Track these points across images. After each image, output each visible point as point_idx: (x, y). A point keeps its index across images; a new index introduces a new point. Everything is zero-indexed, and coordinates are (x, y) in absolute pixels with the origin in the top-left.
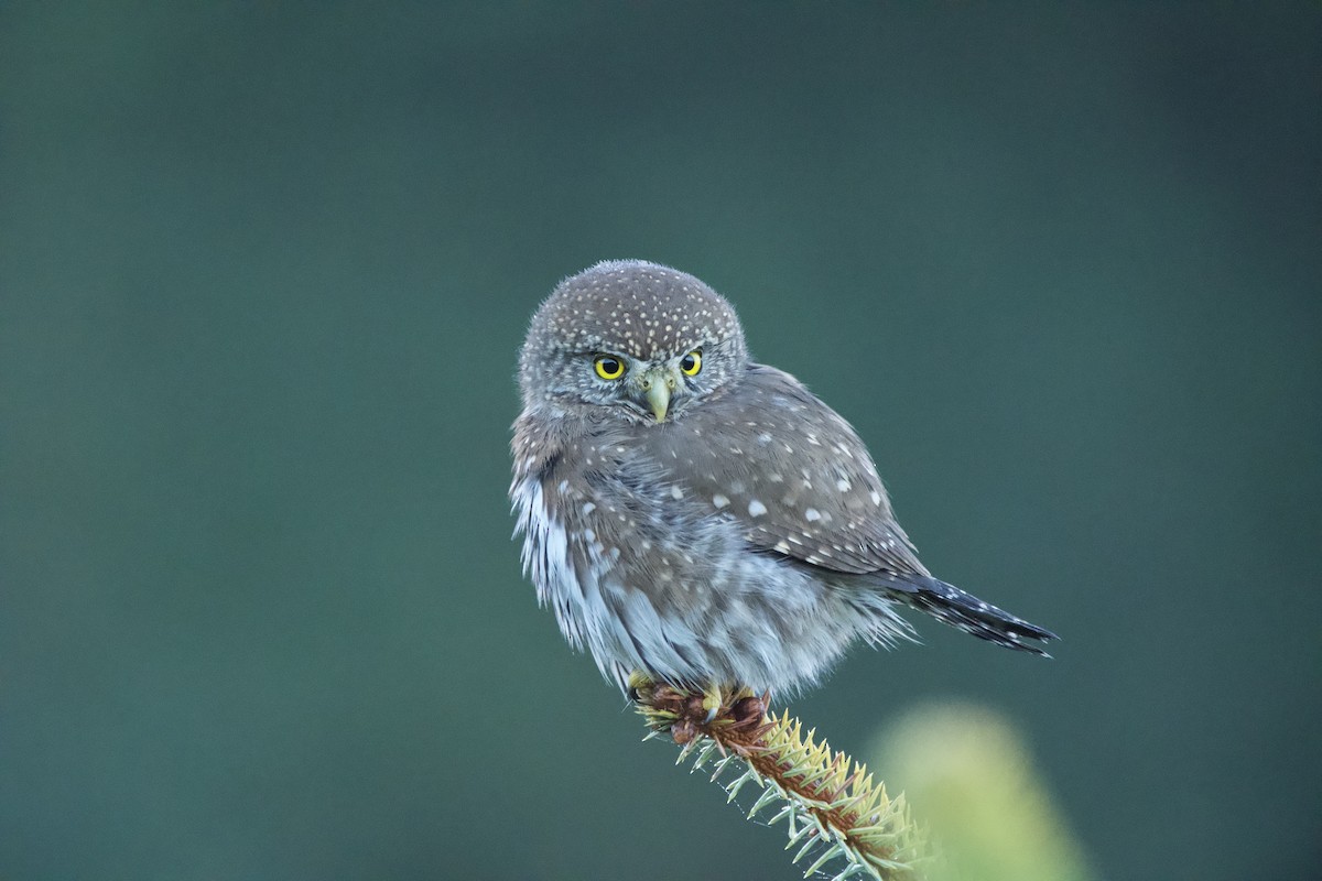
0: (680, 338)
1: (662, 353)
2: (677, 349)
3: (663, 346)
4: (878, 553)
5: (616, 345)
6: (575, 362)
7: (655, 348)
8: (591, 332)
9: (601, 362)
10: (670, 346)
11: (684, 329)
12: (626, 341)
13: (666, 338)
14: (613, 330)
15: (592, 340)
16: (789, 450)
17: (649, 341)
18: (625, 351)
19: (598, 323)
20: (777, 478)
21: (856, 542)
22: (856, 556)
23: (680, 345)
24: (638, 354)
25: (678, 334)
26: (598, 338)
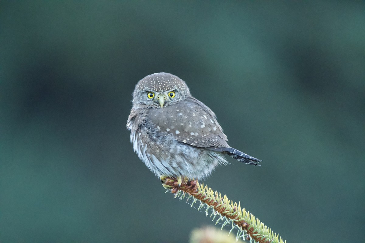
0: (168, 87)
1: (162, 91)
2: (167, 89)
3: (163, 89)
4: (211, 142)
5: (151, 89)
6: (143, 95)
7: (161, 89)
8: (146, 86)
9: (149, 94)
10: (165, 89)
11: (169, 85)
12: (153, 88)
13: (164, 87)
14: (151, 85)
15: (146, 88)
16: (186, 117)
17: (159, 87)
18: (153, 90)
19: (148, 84)
20: (182, 124)
21: (205, 139)
22: (205, 143)
23: (168, 89)
24: (156, 91)
25: (167, 86)
26: (147, 88)
